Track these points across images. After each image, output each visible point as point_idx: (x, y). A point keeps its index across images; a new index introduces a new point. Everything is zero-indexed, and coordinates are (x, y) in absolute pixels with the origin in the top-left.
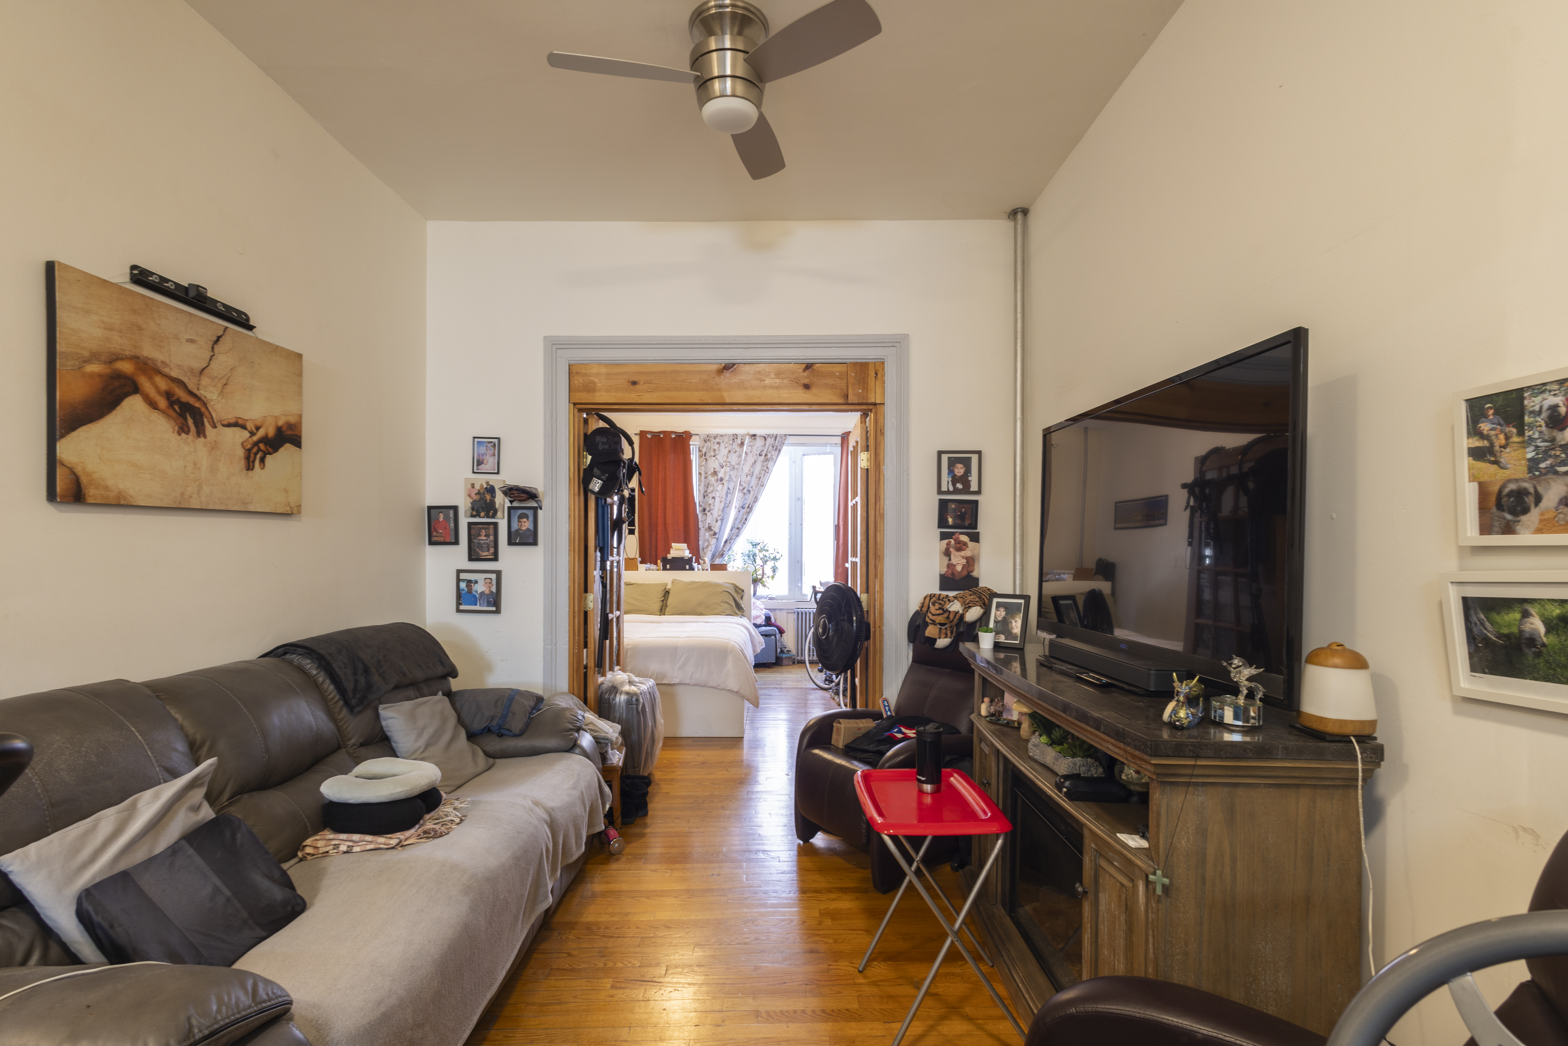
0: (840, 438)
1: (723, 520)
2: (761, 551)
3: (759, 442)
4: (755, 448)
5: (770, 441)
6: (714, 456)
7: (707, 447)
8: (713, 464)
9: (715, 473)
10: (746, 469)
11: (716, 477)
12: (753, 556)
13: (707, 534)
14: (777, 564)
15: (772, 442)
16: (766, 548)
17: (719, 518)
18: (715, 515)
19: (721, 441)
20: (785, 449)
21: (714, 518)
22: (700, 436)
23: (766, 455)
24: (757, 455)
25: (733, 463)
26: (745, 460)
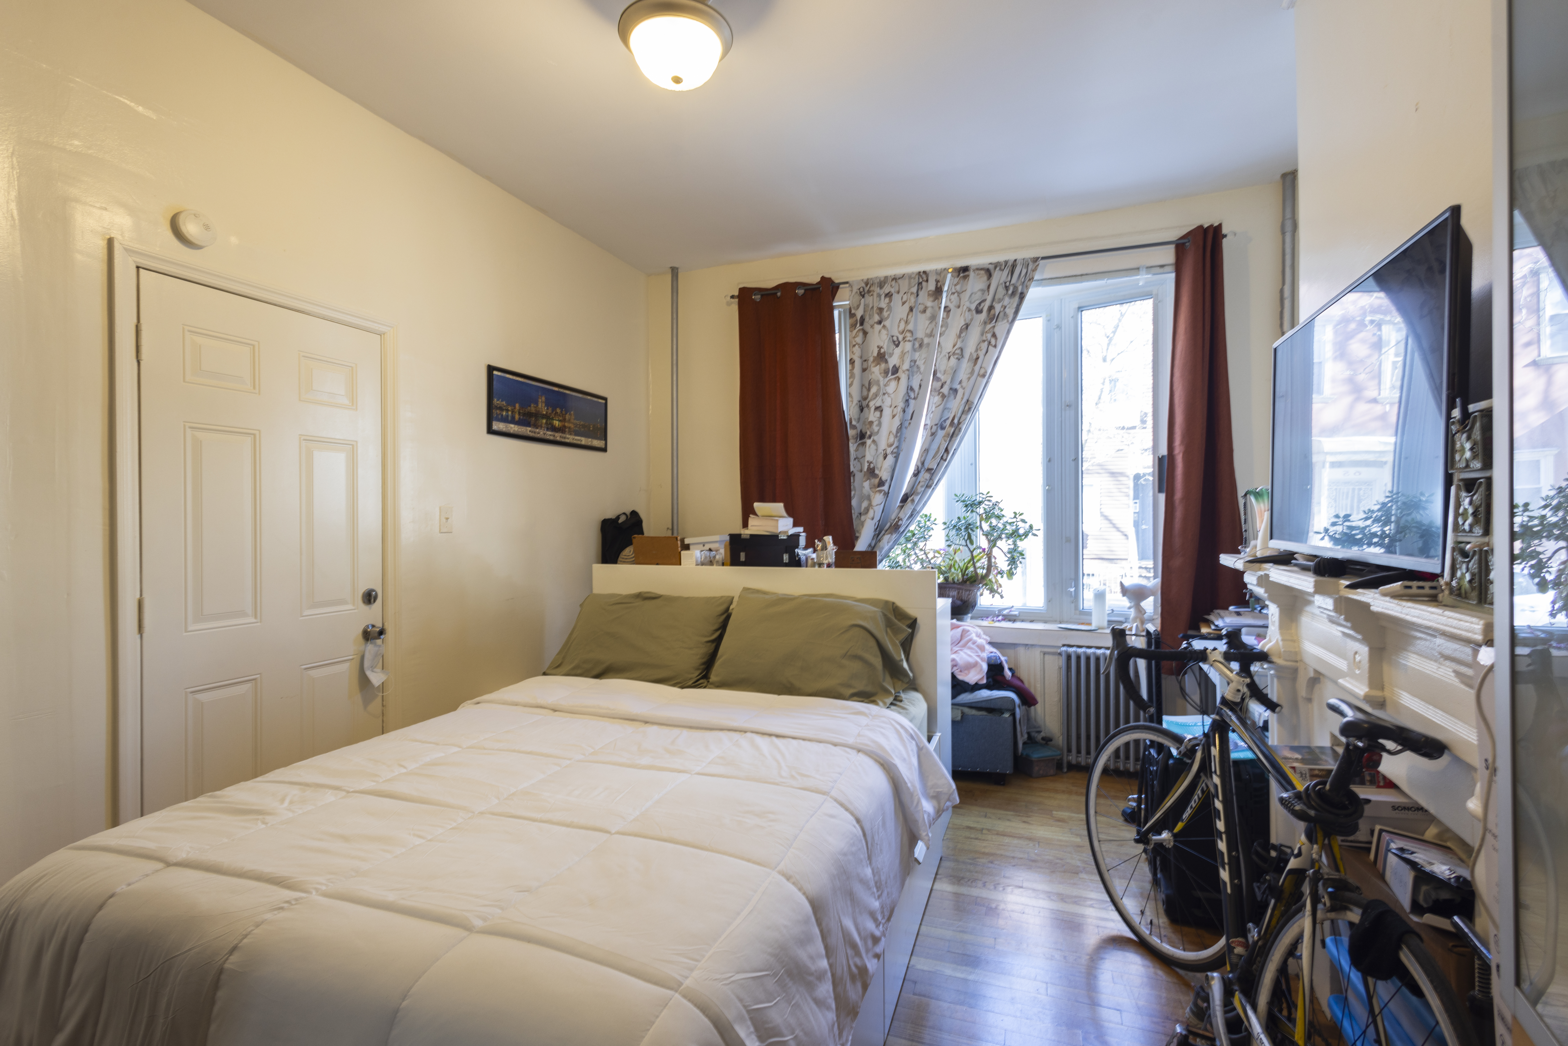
0: (1171, 249)
1: (898, 453)
2: (988, 516)
3: (975, 283)
4: (965, 297)
5: (999, 277)
6: (880, 322)
7: (866, 306)
8: (879, 339)
9: (881, 357)
10: (948, 342)
11: (883, 365)
12: (966, 528)
13: (867, 484)
14: (1022, 545)
15: (1003, 279)
16: (997, 512)
17: (889, 450)
18: (883, 445)
19: (893, 290)
20: (1034, 293)
21: (881, 450)
22: (851, 286)
23: (991, 308)
24: (970, 310)
25: (920, 334)
26: (945, 325)
